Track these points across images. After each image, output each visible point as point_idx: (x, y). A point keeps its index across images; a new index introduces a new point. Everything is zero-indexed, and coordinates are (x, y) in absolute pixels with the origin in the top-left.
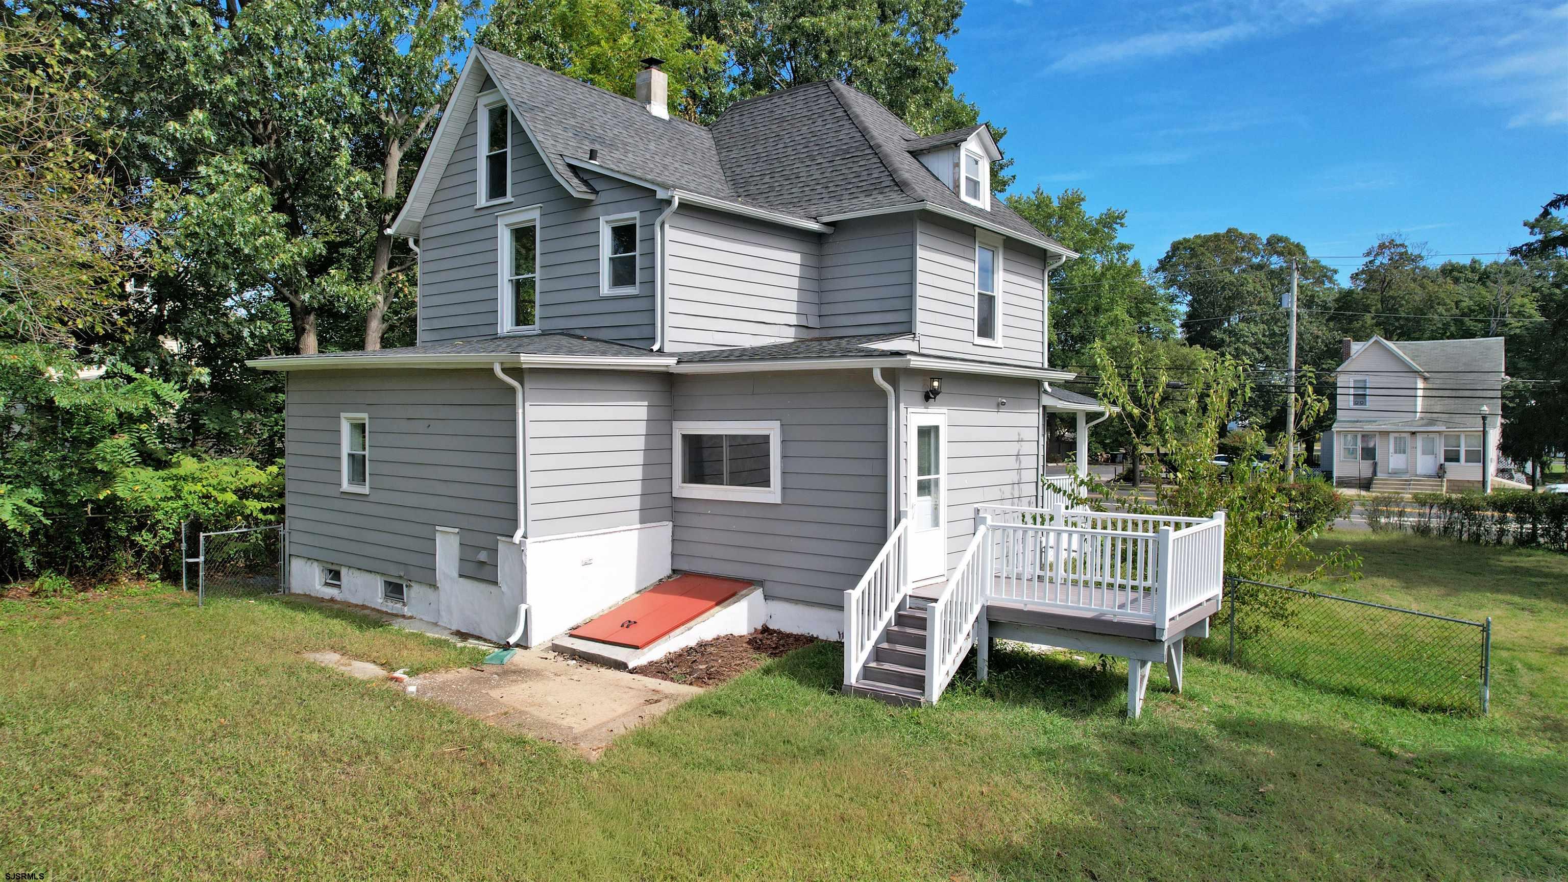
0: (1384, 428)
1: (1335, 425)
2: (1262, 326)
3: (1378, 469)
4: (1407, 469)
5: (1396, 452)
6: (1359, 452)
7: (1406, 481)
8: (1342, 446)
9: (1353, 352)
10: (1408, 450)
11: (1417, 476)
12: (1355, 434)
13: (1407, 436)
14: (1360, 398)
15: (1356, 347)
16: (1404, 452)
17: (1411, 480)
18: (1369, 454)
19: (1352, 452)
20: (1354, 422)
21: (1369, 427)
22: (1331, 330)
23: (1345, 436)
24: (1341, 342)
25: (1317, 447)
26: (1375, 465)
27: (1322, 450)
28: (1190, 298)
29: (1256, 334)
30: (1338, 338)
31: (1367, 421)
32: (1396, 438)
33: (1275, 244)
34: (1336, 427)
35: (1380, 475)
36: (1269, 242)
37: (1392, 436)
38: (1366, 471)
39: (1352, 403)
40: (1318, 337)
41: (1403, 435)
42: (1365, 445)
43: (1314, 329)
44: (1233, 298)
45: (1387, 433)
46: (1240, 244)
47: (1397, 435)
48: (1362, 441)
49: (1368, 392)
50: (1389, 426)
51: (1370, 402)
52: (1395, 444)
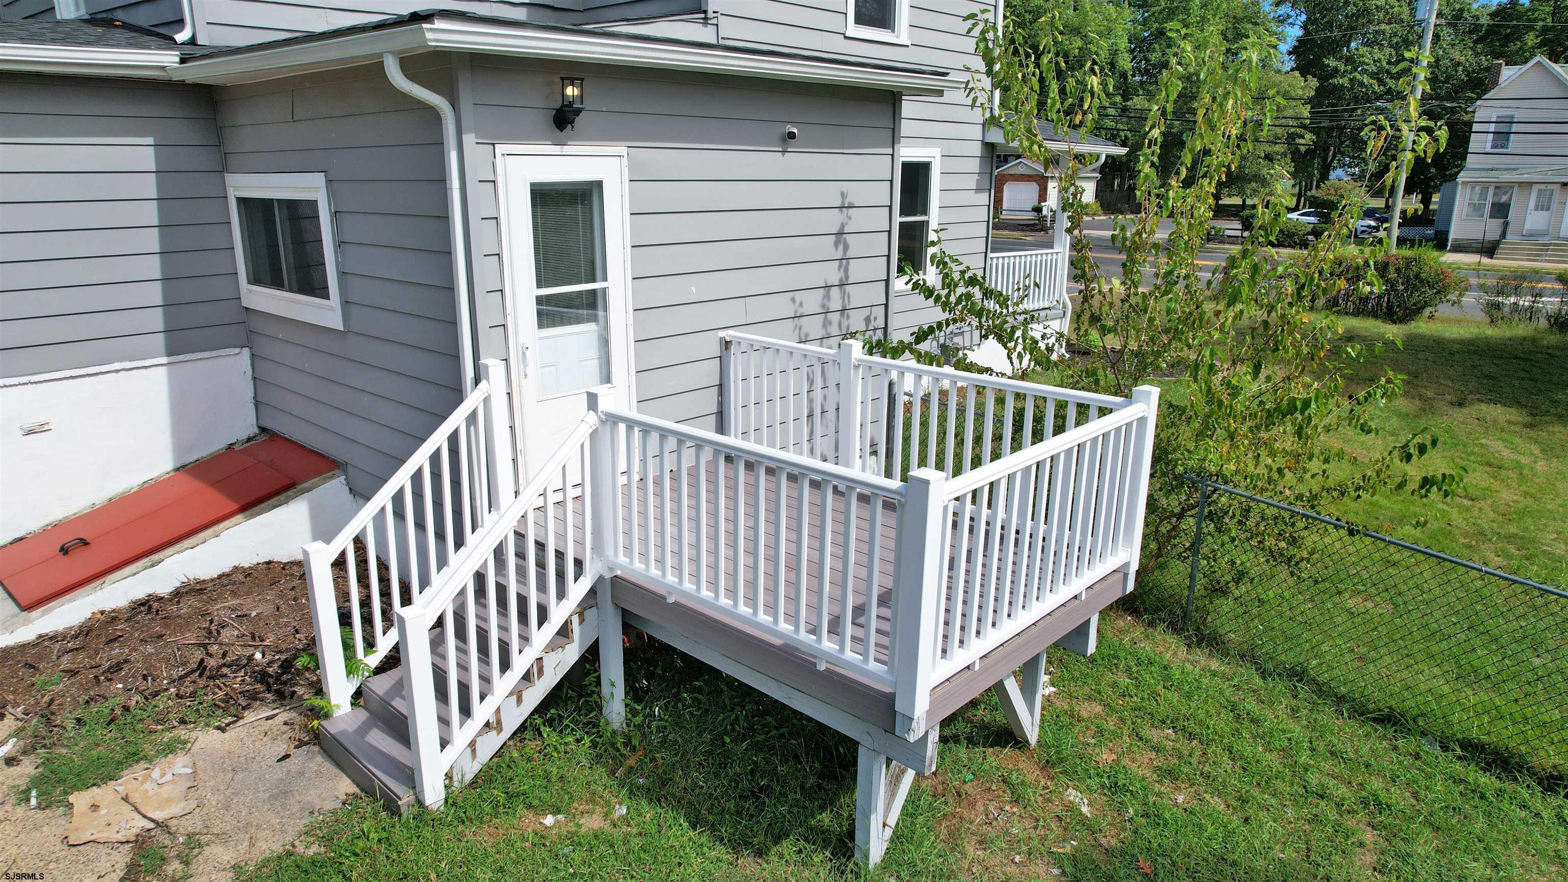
0: (1526, 178)
1: (1461, 174)
2: (1388, 50)
3: (1509, 230)
4: (1548, 230)
5: (1536, 209)
6: (1487, 209)
7: (1544, 245)
8: (1467, 201)
9: (1502, 79)
10: (1555, 204)
11: (1559, 238)
12: (1485, 186)
13: (1556, 188)
14: (1502, 137)
15: (1508, 73)
16: (1548, 209)
17: (1550, 245)
18: (1501, 210)
19: (1477, 209)
20: (1488, 170)
21: (1506, 177)
22: (1477, 55)
23: (1473, 188)
24: (1488, 69)
25: (1436, 198)
26: (1506, 225)
27: (1441, 203)
28: (1303, 17)
29: (1379, 61)
30: (1485, 64)
31: (1505, 170)
32: (1540, 191)
34: (1462, 177)
35: (1509, 238)
37: (1535, 188)
38: (1493, 234)
39: (1489, 145)
40: (1459, 64)
41: (1550, 187)
42: (1497, 200)
43: (1457, 55)
45: (1530, 184)
47: (1543, 187)
48: (1495, 194)
49: (1515, 128)
50: (1534, 176)
51: (1515, 144)
52: (1538, 197)
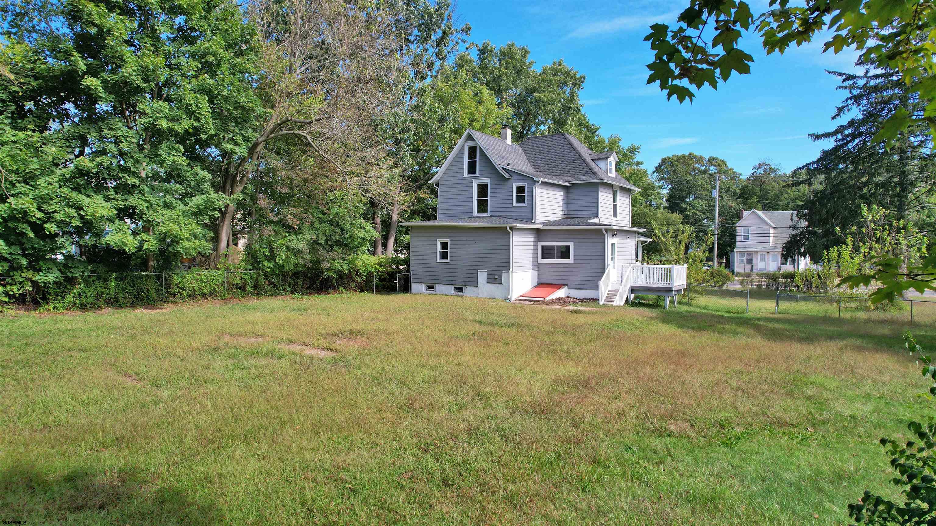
0: (755, 250)
1: (735, 248)
3: (754, 268)
4: (765, 268)
5: (761, 261)
6: (745, 261)
8: (738, 258)
9: (744, 215)
11: (769, 271)
12: (743, 253)
13: (766, 253)
14: (746, 237)
16: (764, 261)
18: (750, 261)
19: (742, 261)
20: (744, 247)
21: (750, 250)
23: (740, 254)
24: (739, 211)
26: (752, 266)
27: (731, 259)
28: (670, 186)
29: (702, 205)
31: (749, 247)
33: (712, 161)
35: (754, 271)
36: (709, 160)
38: (748, 270)
39: (743, 240)
40: (732, 207)
42: (748, 258)
44: (691, 187)
45: (757, 252)
46: (695, 160)
47: (761, 253)
50: (758, 249)
51: (751, 239)
52: (761, 257)
